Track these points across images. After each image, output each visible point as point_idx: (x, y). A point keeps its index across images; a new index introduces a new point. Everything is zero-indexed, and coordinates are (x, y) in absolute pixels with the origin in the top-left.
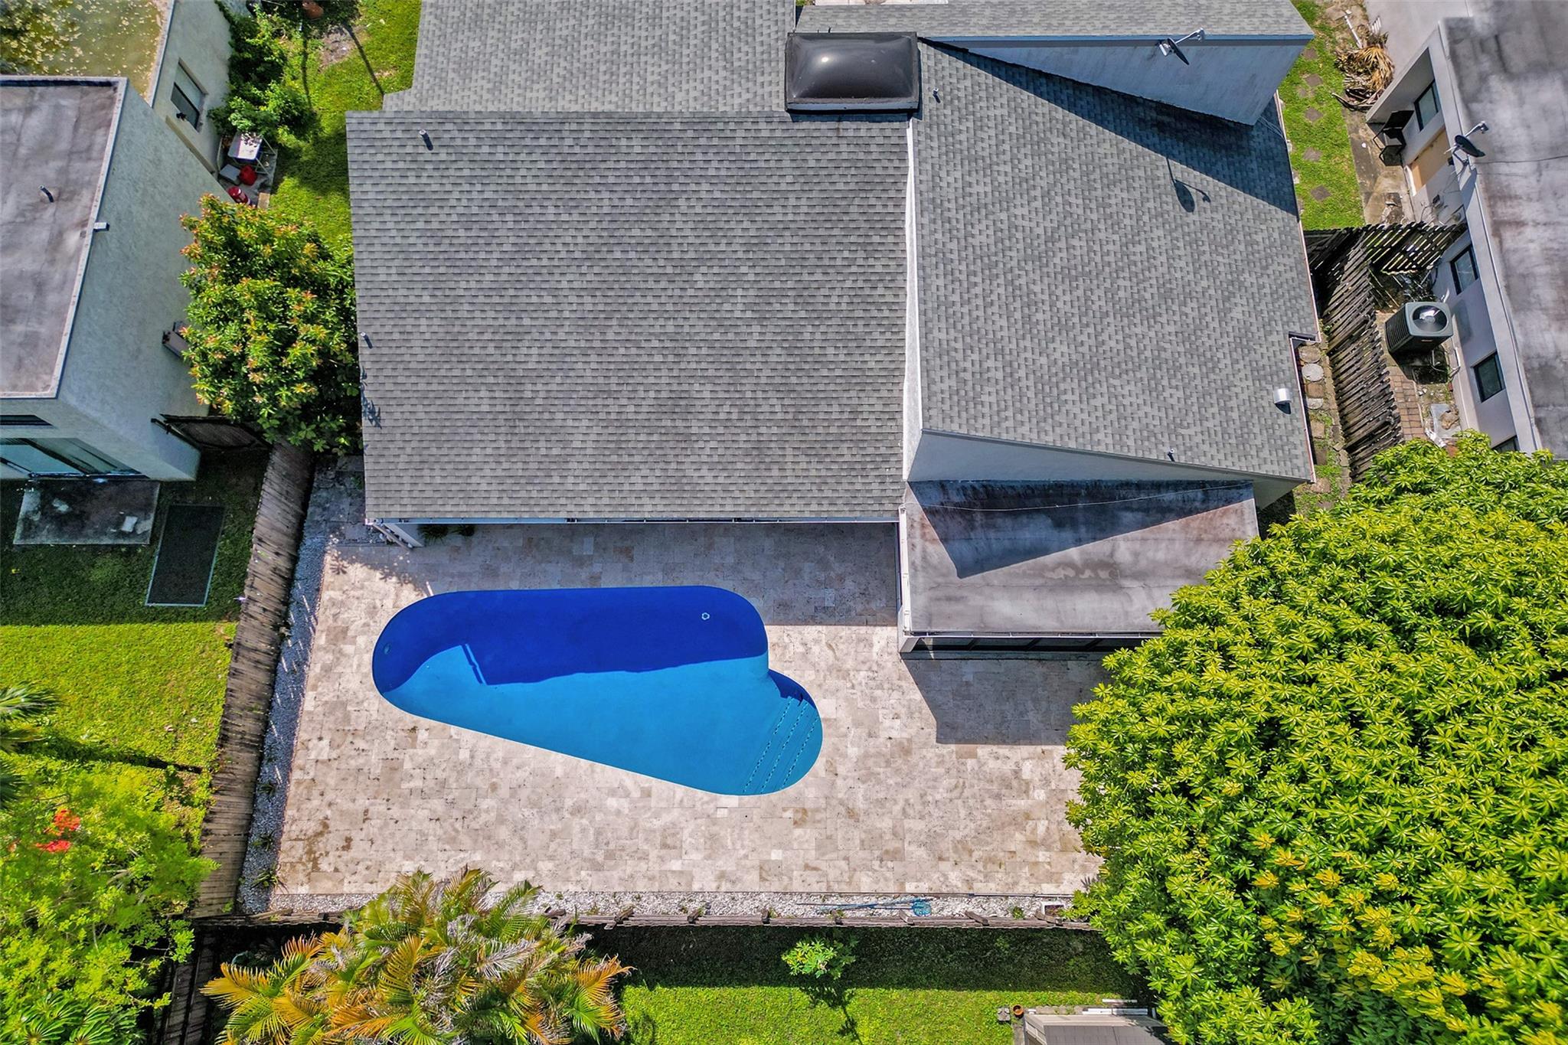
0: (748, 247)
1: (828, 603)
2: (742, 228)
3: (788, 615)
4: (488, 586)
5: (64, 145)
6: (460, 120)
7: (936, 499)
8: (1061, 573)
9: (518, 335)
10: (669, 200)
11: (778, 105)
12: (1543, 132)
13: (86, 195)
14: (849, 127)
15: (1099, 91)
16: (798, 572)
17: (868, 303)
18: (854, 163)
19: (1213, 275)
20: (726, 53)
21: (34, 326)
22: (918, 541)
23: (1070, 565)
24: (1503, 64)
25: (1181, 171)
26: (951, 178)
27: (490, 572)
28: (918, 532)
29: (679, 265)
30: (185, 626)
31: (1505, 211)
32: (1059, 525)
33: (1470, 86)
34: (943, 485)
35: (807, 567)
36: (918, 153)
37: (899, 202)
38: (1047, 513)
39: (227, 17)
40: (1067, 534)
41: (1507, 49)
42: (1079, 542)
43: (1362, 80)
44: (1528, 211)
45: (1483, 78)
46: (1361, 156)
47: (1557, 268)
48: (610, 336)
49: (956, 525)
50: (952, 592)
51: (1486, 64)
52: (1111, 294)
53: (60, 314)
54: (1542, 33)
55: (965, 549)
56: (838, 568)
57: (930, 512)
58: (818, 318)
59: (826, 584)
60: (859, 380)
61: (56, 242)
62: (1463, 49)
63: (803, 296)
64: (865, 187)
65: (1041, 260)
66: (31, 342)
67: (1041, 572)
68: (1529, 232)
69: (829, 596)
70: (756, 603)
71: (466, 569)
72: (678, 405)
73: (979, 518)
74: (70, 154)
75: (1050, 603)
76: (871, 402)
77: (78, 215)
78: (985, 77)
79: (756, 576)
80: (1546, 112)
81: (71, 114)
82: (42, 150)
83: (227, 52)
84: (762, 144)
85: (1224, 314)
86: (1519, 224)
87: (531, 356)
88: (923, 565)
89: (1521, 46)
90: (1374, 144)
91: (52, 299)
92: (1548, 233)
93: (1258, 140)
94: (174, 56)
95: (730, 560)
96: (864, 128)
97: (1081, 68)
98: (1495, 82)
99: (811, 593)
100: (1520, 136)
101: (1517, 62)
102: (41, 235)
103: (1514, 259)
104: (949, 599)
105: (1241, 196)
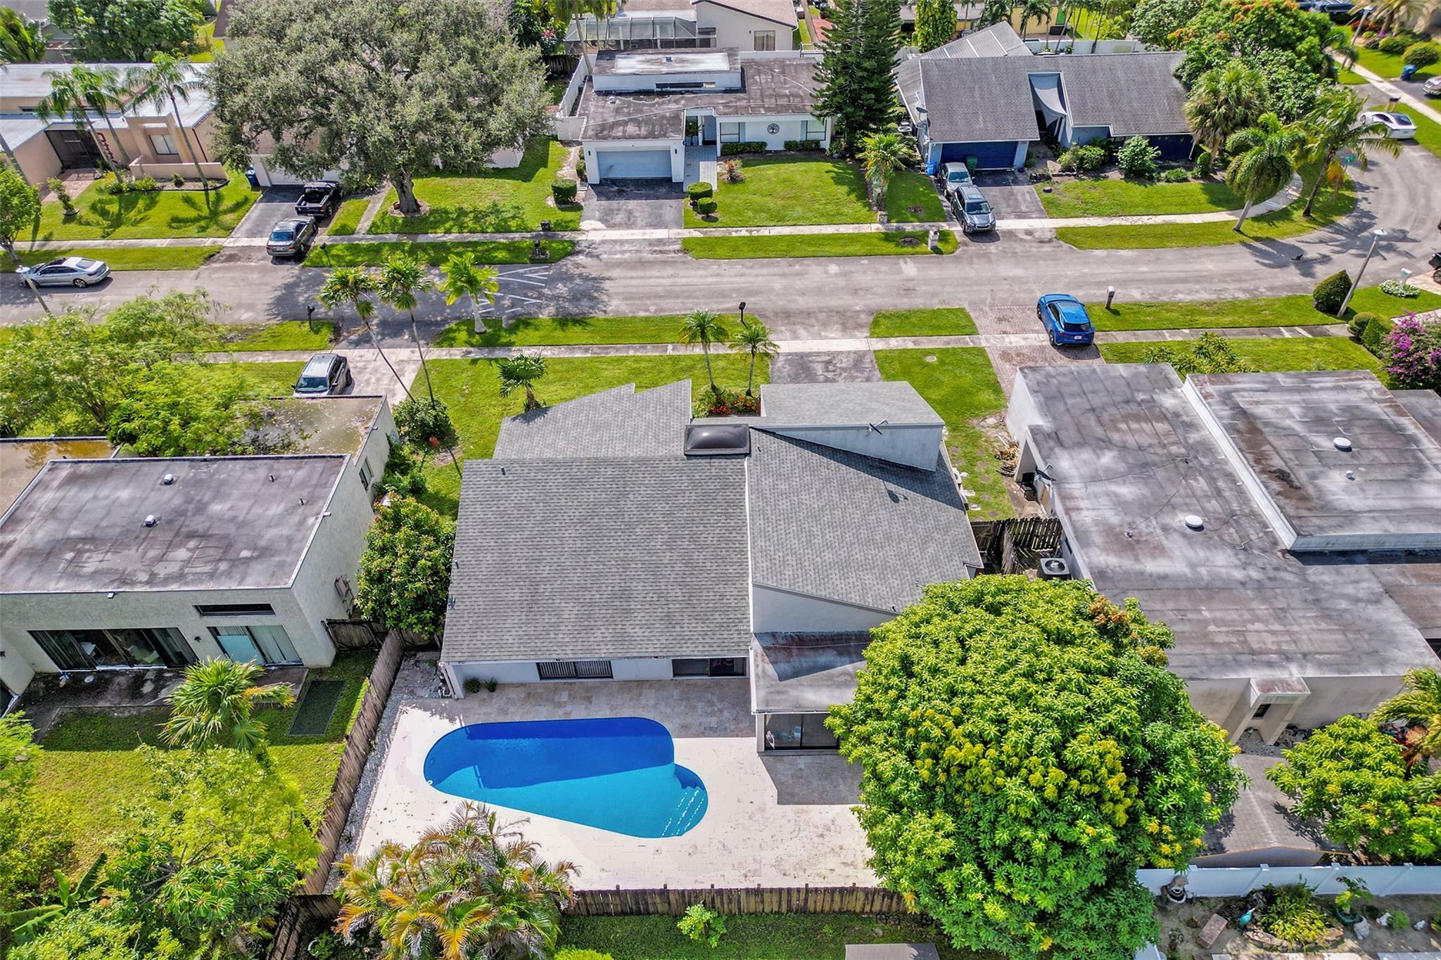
0: (664, 515)
1: (714, 725)
2: (662, 507)
3: (686, 731)
4: (501, 719)
5: (314, 482)
6: (522, 463)
7: (769, 643)
8: (843, 678)
9: (539, 561)
10: (625, 495)
11: (681, 453)
12: (1085, 470)
13: (321, 503)
14: (716, 462)
15: (846, 453)
16: (694, 708)
17: (728, 540)
18: (719, 477)
19: (914, 532)
20: (656, 437)
21: (284, 558)
22: (761, 664)
23: (847, 674)
24: (1060, 443)
25: (892, 487)
26: (767, 482)
27: (503, 711)
28: (760, 659)
29: (628, 524)
30: (310, 746)
31: (1070, 504)
32: (841, 654)
33: (1045, 452)
34: (774, 635)
35: (700, 705)
36: (750, 471)
37: (742, 494)
38: (834, 648)
39: (390, 443)
40: (846, 659)
41: (1062, 437)
42: (852, 662)
43: (1009, 462)
44: (1083, 504)
45: (1051, 449)
46: (1014, 498)
47: (1101, 528)
48: (589, 559)
49: (781, 655)
50: (779, 689)
51: (1052, 443)
52: (857, 536)
53: (299, 553)
54: (1079, 431)
55: (784, 666)
56: (719, 705)
57: (766, 649)
58: (702, 548)
59: (712, 714)
60: (725, 580)
61: (302, 522)
62: (1039, 437)
63: (693, 538)
64: (725, 487)
65: (816, 518)
66: (281, 565)
67: (831, 677)
68: (1084, 513)
69: (713, 721)
70: (668, 726)
71: (488, 710)
72: (625, 594)
73: (795, 651)
74: (316, 486)
75: (837, 693)
76: (731, 590)
77: (316, 510)
78: (784, 443)
79: (668, 711)
80: (1085, 463)
81: (320, 470)
82: (302, 485)
83: (386, 459)
84: (672, 469)
85: (922, 551)
86: (1079, 509)
87: (545, 570)
88: (762, 676)
89: (1069, 435)
90: (1019, 491)
91: (295, 546)
92: (1095, 513)
93: (938, 478)
94: (365, 455)
95: (652, 702)
96: (723, 462)
97: (834, 441)
98: (1057, 450)
99: (702, 719)
100: (1074, 472)
101: (1067, 442)
102: (296, 519)
103: (1078, 525)
104: (778, 693)
105: (929, 500)
